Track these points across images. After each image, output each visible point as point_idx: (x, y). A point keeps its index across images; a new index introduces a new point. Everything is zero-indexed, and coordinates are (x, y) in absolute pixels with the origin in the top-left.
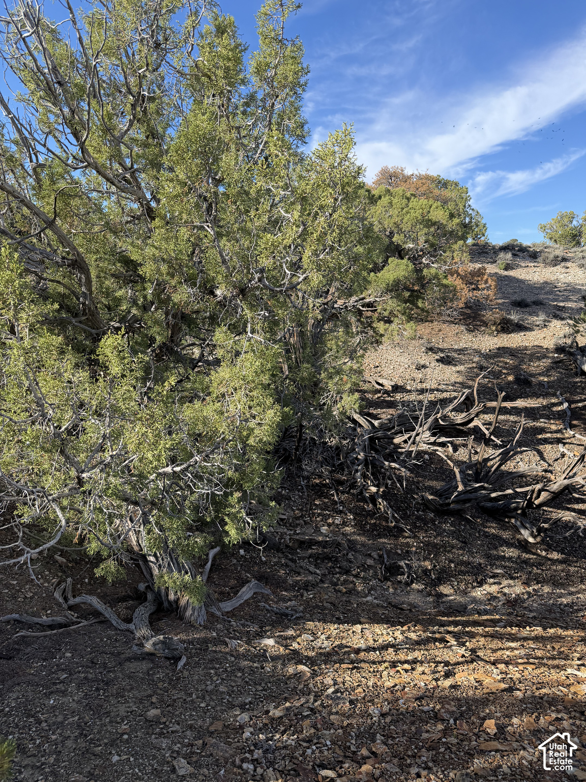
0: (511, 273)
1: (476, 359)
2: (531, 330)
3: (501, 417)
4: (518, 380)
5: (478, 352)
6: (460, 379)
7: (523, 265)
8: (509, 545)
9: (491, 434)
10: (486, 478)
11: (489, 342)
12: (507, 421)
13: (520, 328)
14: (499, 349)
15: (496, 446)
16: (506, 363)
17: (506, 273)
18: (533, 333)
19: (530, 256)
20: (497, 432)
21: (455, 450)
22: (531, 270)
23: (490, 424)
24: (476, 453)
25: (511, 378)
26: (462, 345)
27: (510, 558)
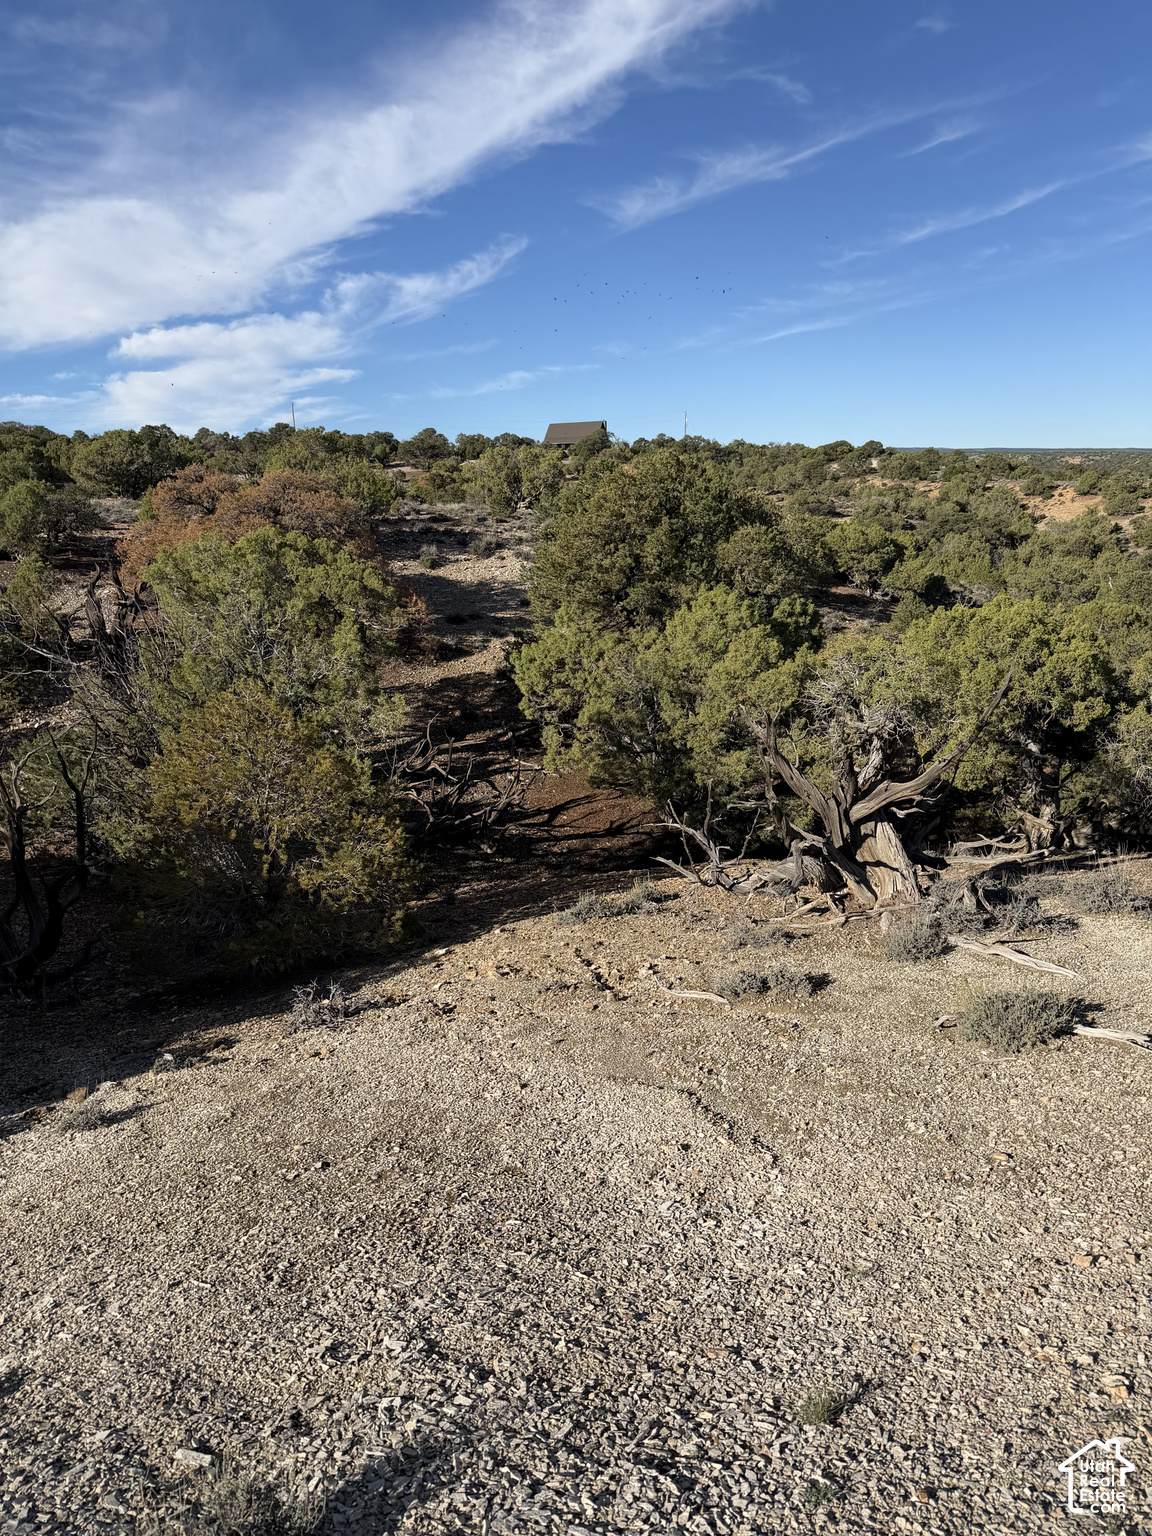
0: (440, 572)
1: (421, 696)
2: (470, 654)
3: (454, 756)
4: (464, 715)
5: (420, 687)
6: (408, 723)
7: (452, 558)
8: (474, 859)
9: (448, 773)
10: (450, 811)
11: (430, 674)
12: (460, 758)
13: (460, 652)
14: (441, 681)
15: (453, 784)
16: (451, 697)
17: (434, 573)
18: (474, 657)
19: (459, 543)
20: (452, 772)
21: (419, 794)
22: (463, 565)
23: (445, 764)
24: (438, 793)
25: (457, 713)
26: (404, 681)
27: (476, 868)
